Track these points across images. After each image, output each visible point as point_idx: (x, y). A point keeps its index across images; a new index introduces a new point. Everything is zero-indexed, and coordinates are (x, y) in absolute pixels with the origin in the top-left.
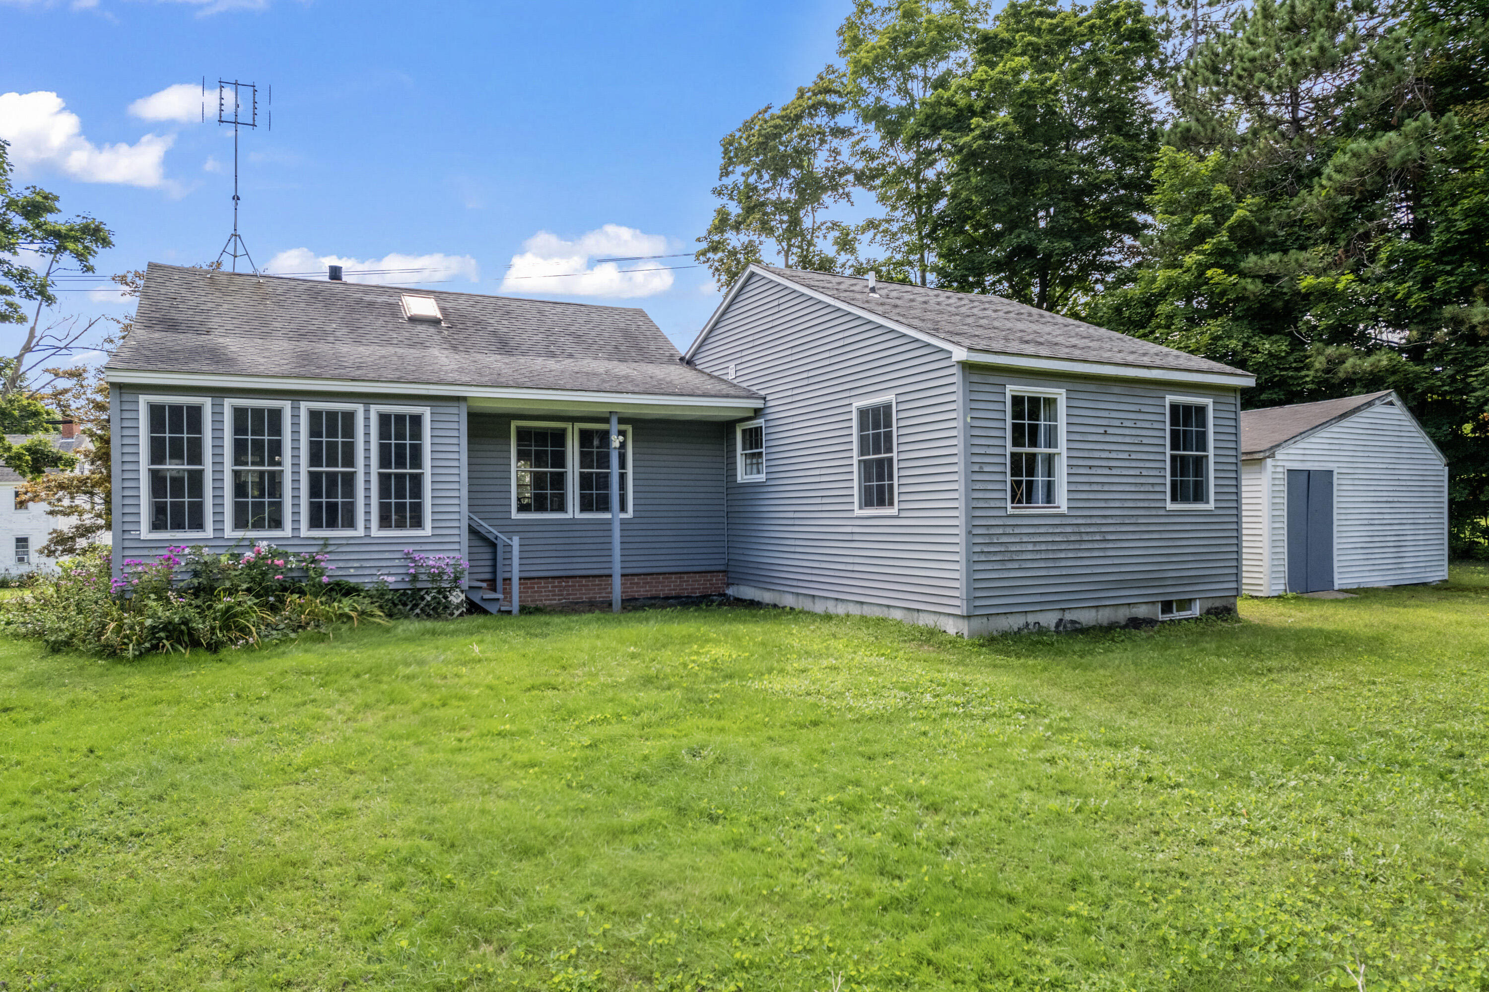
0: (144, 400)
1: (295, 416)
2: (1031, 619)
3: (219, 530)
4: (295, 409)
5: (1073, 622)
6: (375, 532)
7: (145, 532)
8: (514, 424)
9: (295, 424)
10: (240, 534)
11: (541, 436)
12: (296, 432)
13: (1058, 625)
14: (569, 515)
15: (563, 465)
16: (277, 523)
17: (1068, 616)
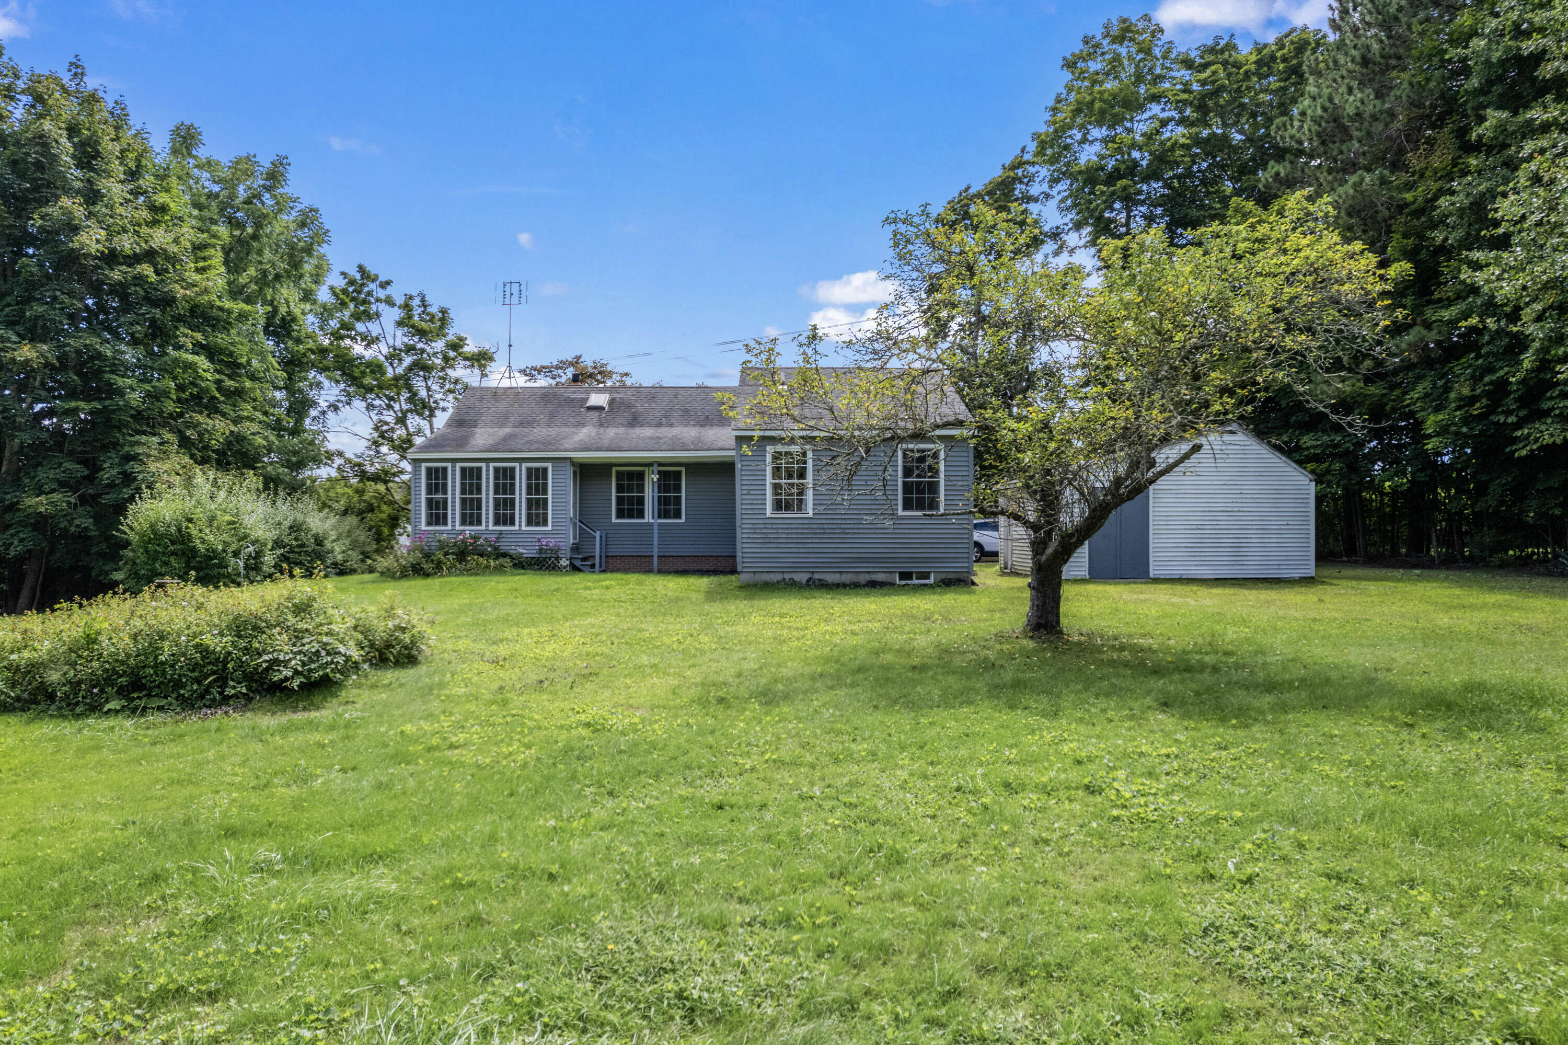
0: (424, 465)
1: (488, 470)
2: (787, 576)
3: (453, 526)
4: (488, 467)
5: (820, 580)
6: (524, 528)
7: (423, 527)
8: (614, 469)
9: (488, 474)
10: (462, 528)
11: (630, 475)
12: (488, 478)
13: (808, 581)
14: (646, 521)
15: (643, 492)
16: (479, 523)
17: (816, 576)
